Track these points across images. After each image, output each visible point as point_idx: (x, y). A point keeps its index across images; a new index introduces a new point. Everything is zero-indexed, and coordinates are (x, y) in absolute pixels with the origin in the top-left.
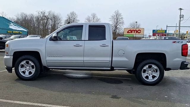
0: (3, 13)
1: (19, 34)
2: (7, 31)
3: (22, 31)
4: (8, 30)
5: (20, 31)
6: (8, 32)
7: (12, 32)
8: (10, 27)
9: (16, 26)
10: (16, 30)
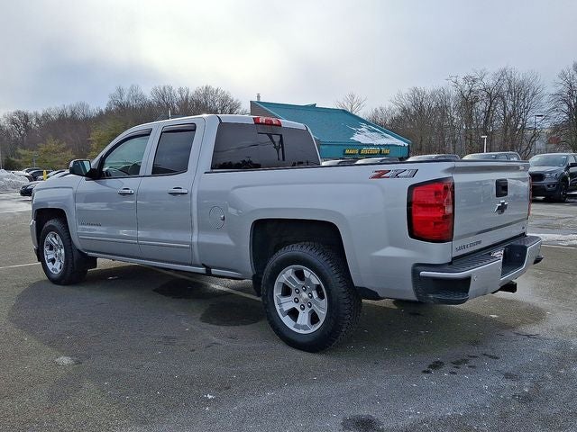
0: (353, 97)
1: (381, 154)
2: (345, 151)
3: (389, 145)
4: (345, 148)
5: (384, 146)
6: (347, 152)
7: (360, 150)
8: (357, 138)
9: (374, 134)
10: (372, 145)
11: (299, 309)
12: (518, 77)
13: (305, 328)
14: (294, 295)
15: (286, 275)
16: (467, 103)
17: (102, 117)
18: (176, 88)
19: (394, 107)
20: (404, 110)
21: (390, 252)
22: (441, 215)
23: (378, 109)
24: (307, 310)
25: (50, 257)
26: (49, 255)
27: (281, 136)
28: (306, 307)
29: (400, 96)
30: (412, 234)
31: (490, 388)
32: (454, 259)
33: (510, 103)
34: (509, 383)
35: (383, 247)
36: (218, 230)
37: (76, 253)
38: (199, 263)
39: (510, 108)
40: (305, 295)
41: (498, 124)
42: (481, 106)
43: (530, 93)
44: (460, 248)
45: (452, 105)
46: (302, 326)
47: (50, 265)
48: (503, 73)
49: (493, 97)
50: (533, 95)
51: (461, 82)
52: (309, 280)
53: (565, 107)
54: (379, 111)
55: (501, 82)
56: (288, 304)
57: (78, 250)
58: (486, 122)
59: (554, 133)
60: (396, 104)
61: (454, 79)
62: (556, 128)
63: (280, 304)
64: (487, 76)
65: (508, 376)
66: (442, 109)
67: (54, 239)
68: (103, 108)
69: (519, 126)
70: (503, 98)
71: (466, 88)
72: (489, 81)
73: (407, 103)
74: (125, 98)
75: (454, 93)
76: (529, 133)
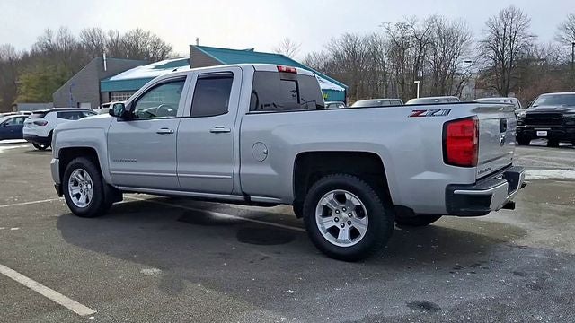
11: (339, 227)
12: (448, 24)
13: (345, 242)
14: (334, 215)
15: (328, 199)
16: (398, 47)
17: (28, 60)
18: (106, 31)
19: (327, 52)
20: (337, 55)
21: (427, 175)
22: (471, 146)
23: (311, 54)
24: (347, 228)
25: (75, 192)
26: (73, 190)
27: (297, 82)
28: (346, 224)
29: (333, 41)
30: (446, 161)
31: (507, 281)
32: (477, 180)
33: (440, 49)
34: (519, 278)
35: (422, 171)
36: (261, 162)
37: (106, 188)
38: (239, 191)
39: (440, 54)
40: (344, 215)
41: (429, 69)
42: (412, 52)
43: (459, 39)
44: (482, 172)
45: (383, 51)
46: (344, 240)
47: (74, 200)
48: (433, 19)
49: (423, 43)
50: (462, 41)
51: (393, 28)
52: (350, 202)
53: (492, 53)
54: (312, 56)
55: (431, 28)
56: (329, 223)
57: (109, 185)
58: (416, 67)
59: (482, 78)
60: (329, 49)
61: (387, 26)
62: (484, 74)
63: (322, 223)
64: (417, 23)
65: (515, 273)
66: (374, 55)
67: (80, 176)
68: (29, 51)
69: (449, 72)
70: (433, 44)
71: (399, 34)
72: (420, 28)
73: (340, 49)
74: (54, 40)
75: (386, 38)
76: (459, 78)
